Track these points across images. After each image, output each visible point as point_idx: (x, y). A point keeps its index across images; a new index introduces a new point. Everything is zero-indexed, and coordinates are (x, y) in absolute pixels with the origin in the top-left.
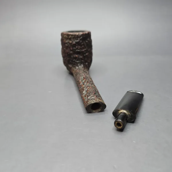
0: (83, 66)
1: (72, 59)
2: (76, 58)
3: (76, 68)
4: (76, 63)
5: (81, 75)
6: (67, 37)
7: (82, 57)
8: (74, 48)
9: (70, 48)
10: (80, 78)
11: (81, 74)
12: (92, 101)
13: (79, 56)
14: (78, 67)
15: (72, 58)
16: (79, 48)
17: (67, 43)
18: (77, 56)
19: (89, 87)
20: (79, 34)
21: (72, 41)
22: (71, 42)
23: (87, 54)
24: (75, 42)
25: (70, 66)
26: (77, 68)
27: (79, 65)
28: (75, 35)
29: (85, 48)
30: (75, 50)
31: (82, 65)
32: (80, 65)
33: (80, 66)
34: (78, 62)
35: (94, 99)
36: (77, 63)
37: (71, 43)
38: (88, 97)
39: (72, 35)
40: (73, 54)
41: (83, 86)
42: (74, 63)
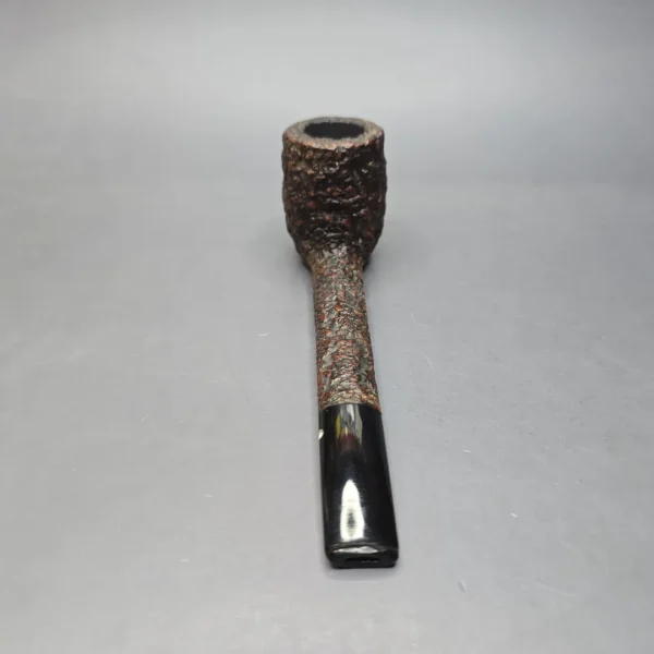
0: (348, 250)
1: (312, 226)
2: (323, 224)
3: (323, 256)
4: (325, 238)
5: (331, 289)
6: (299, 153)
7: (344, 221)
8: (320, 192)
9: (307, 190)
10: (327, 299)
11: (333, 285)
12: (341, 396)
13: (335, 219)
14: (331, 252)
15: (312, 222)
16: (335, 194)
17: (298, 173)
18: (327, 217)
19: (342, 343)
20: (337, 148)
21: (314, 170)
22: (310, 172)
23: (362, 211)
24: (324, 174)
25: (306, 245)
26: (327, 254)
27: (333, 246)
28: (326, 151)
29: (358, 193)
30: (325, 198)
31: (344, 248)
32: (336, 247)
33: (335, 251)
34: (332, 237)
35: (347, 390)
36: (328, 239)
37: (312, 175)
38: (332, 378)
39: (315, 150)
40: (315, 210)
41: (329, 334)
42: (318, 238)
